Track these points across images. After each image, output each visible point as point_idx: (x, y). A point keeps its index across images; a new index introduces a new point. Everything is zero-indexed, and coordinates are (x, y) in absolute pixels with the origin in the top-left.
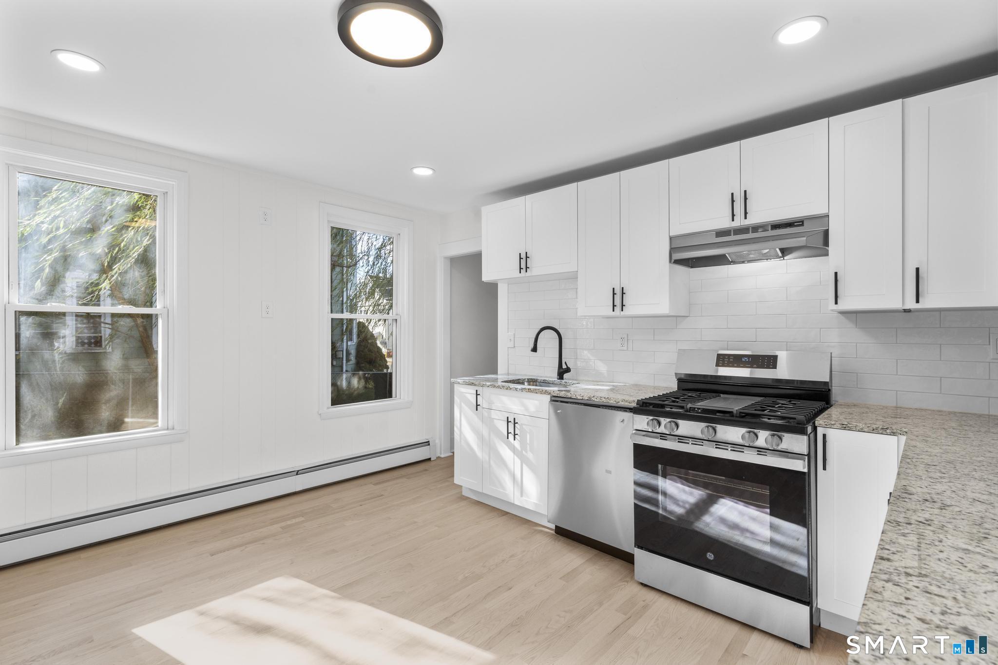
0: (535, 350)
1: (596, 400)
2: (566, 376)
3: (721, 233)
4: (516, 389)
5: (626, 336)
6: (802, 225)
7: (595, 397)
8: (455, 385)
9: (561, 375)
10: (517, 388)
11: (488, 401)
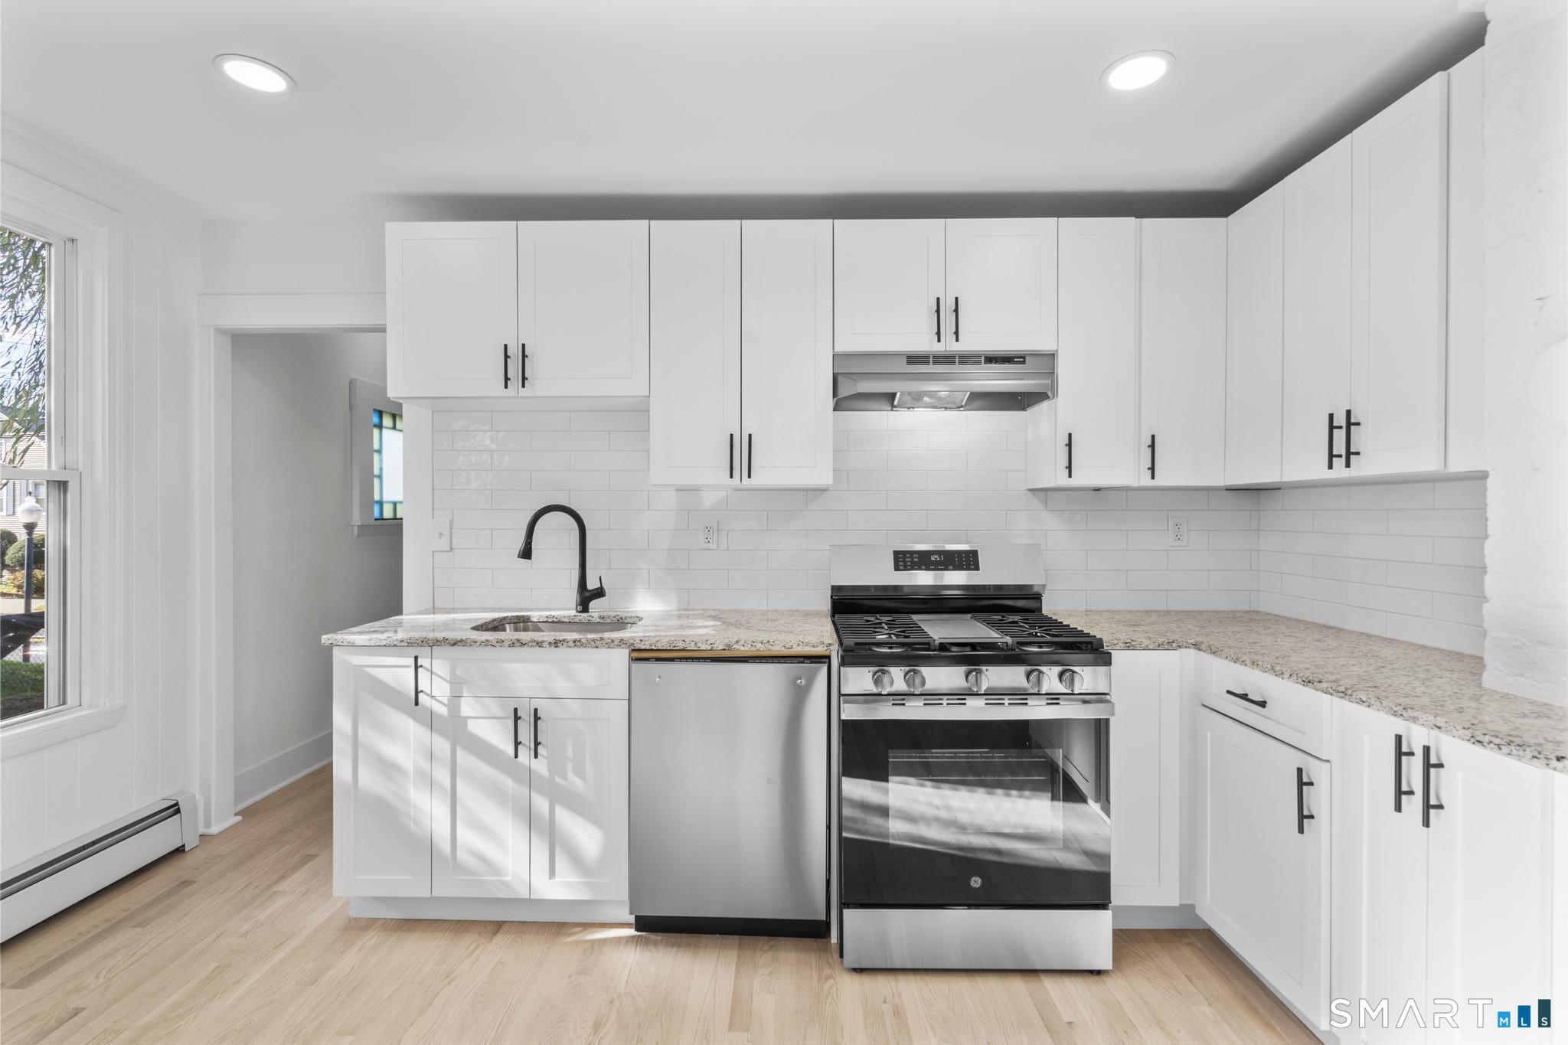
0: (526, 553)
1: (742, 648)
2: (593, 604)
3: (914, 359)
4: (539, 644)
5: (715, 525)
6: (1024, 362)
7: (741, 643)
8: (334, 647)
9: (584, 605)
10: (543, 642)
11: (448, 679)
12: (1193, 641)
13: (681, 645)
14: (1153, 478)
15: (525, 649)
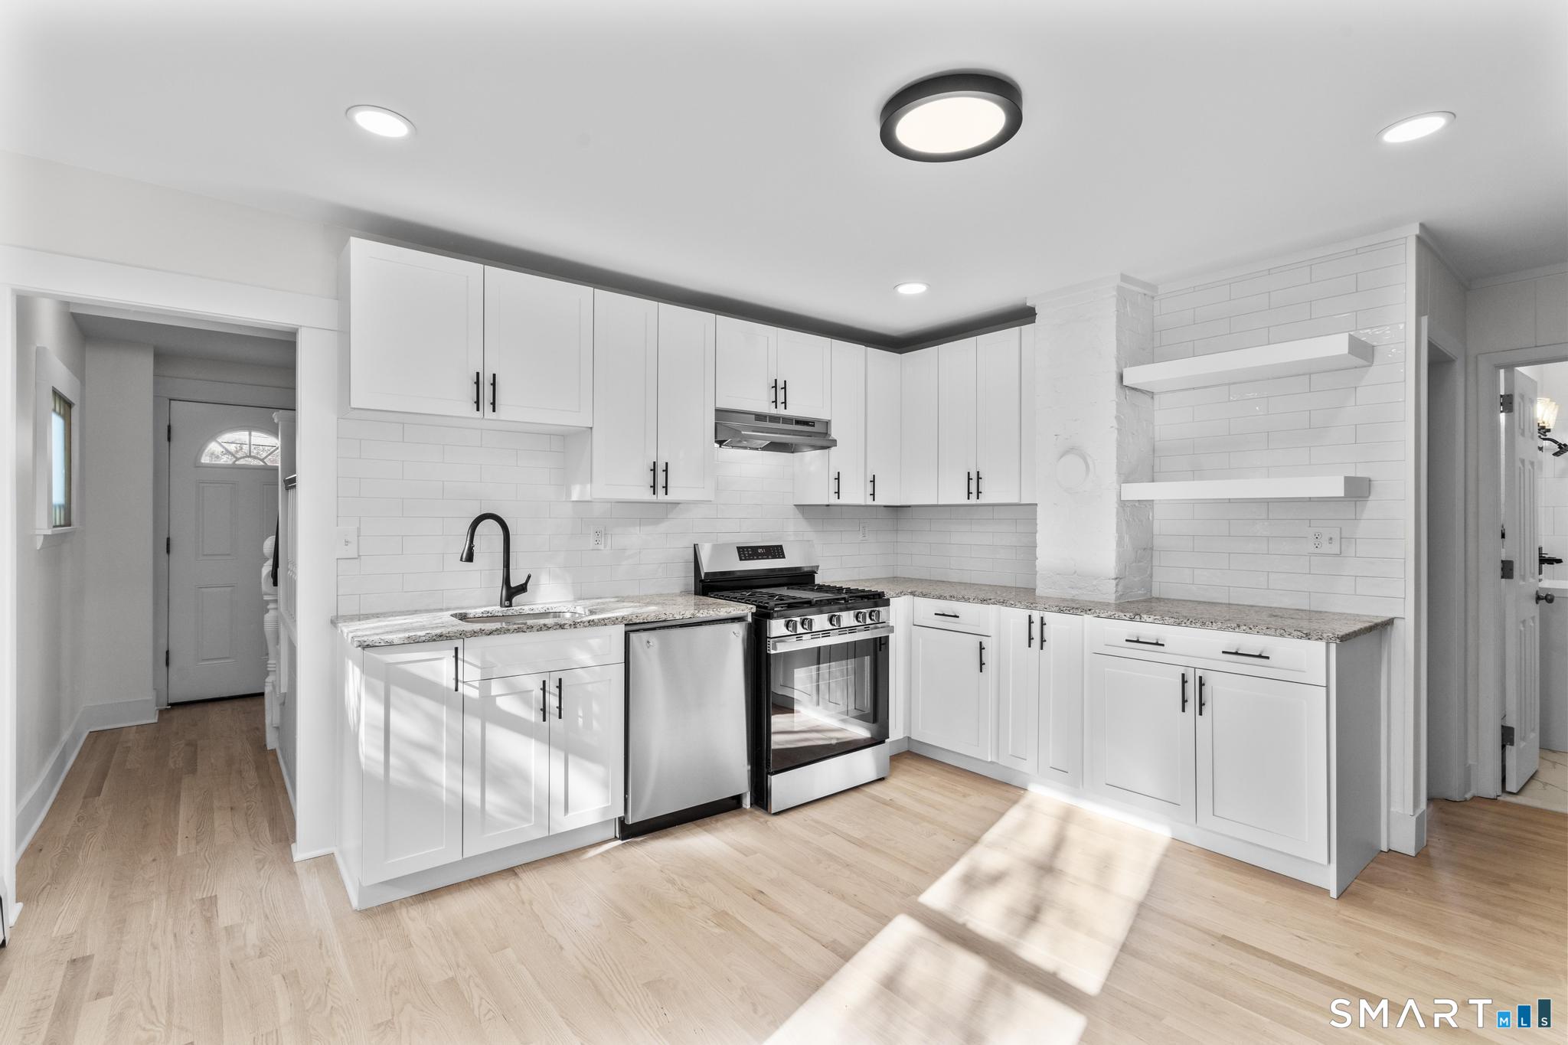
3: (760, 417)
5: (603, 529)
6: (814, 426)
9: (508, 600)
11: (480, 665)
12: (909, 591)
13: (663, 617)
14: (874, 500)
15: (551, 632)
